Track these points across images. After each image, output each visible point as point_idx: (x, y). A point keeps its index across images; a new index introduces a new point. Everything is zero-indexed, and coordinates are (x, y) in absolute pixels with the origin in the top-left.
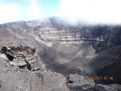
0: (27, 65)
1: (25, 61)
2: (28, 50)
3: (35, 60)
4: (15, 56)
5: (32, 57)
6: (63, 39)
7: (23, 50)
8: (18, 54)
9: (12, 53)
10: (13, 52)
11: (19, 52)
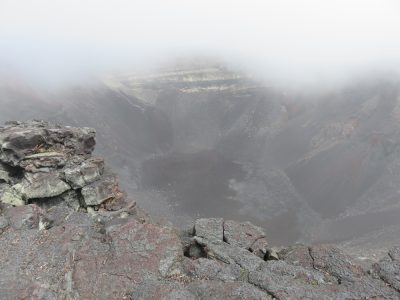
0: (72, 189)
1: (64, 180)
2: (69, 144)
3: (96, 175)
4: (31, 167)
5: (84, 165)
6: (191, 80)
7: (55, 142)
8: (38, 158)
9: (16, 157)
10: (21, 152)
11: (42, 150)
